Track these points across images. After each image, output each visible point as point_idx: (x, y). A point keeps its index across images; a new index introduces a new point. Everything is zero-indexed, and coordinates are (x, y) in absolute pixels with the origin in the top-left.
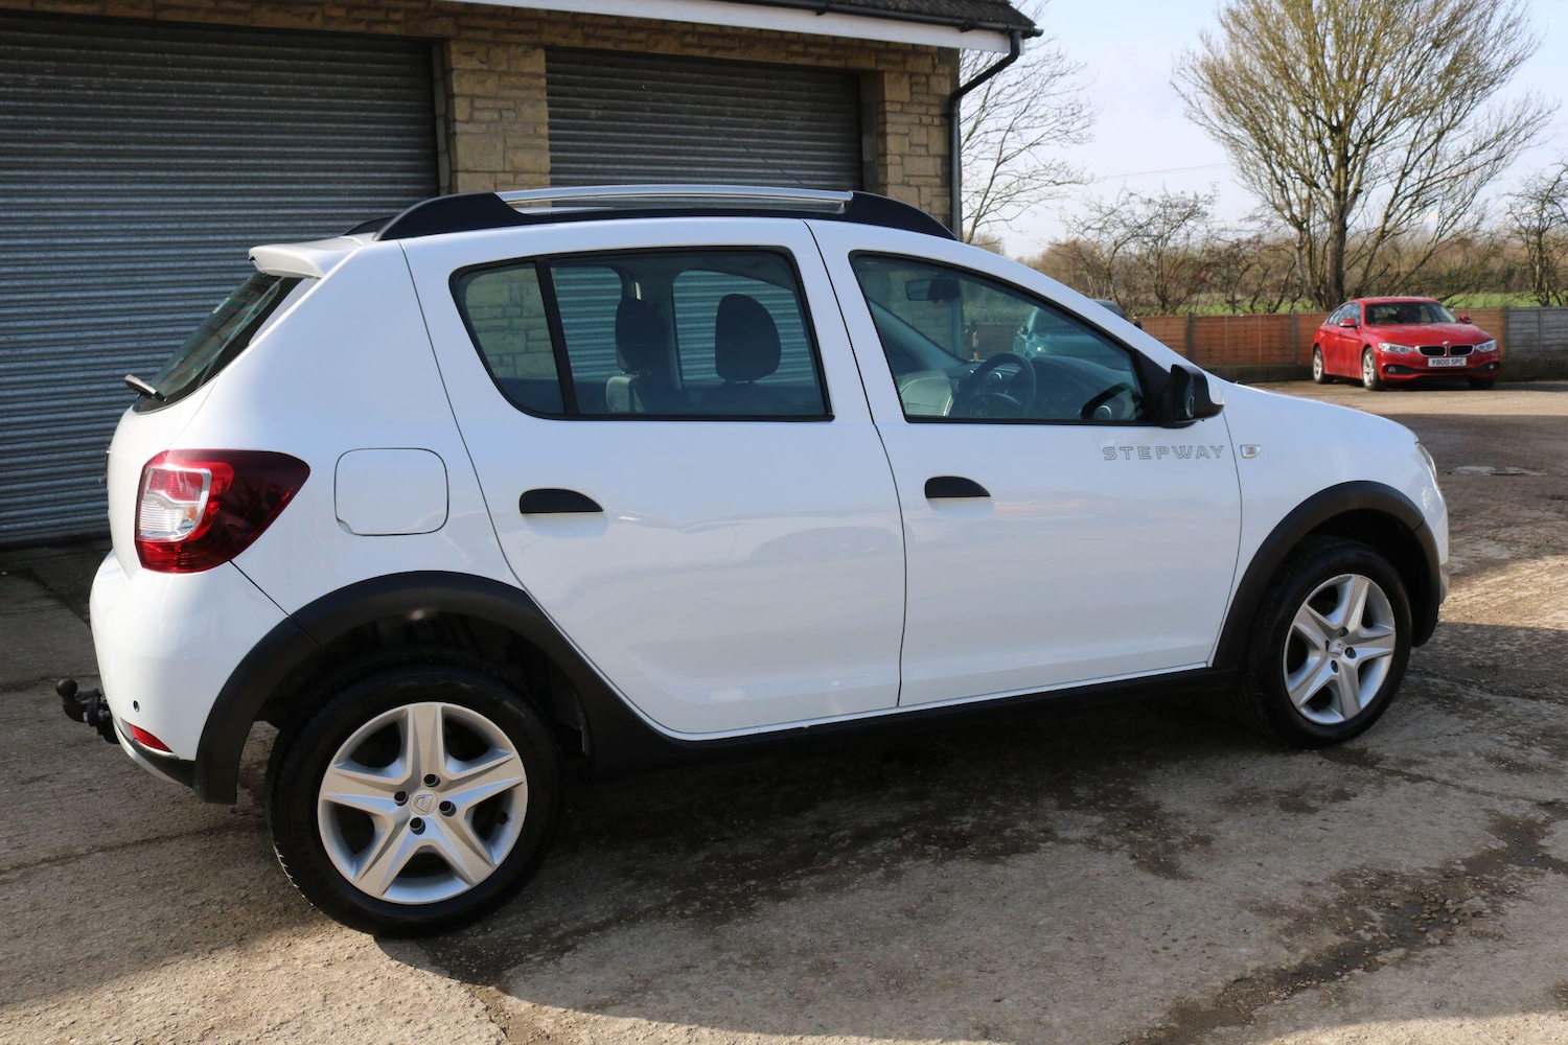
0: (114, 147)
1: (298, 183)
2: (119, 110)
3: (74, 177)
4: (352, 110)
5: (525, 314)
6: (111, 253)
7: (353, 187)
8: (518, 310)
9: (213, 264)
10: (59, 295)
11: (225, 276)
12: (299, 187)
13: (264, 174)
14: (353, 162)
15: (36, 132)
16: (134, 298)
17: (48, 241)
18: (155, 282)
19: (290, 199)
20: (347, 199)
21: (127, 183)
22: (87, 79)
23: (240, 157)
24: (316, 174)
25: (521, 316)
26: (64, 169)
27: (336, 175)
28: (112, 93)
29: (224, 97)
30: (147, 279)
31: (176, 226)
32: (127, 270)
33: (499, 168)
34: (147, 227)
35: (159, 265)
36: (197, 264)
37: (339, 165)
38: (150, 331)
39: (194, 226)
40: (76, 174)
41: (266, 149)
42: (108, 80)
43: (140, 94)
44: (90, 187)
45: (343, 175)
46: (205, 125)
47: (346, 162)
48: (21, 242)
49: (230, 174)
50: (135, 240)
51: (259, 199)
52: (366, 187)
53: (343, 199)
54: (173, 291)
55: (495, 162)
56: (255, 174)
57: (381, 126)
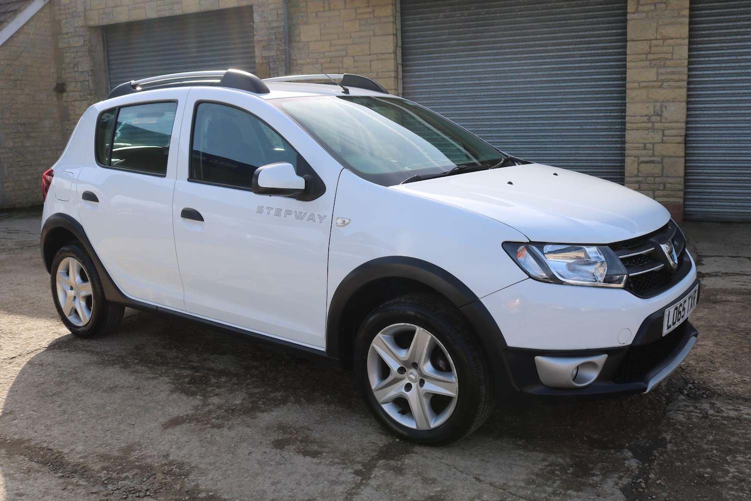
0: (470, 41)
1: (553, 52)
2: (474, 24)
3: (453, 55)
4: (584, 12)
5: (663, 121)
6: (466, 88)
7: (582, 52)
8: (659, 118)
9: (510, 93)
10: (445, 107)
11: (515, 98)
12: (554, 54)
13: (537, 49)
14: (583, 40)
15: (441, 37)
16: (475, 108)
17: (442, 83)
18: (483, 101)
19: (549, 60)
20: (578, 59)
21: (475, 57)
22: (462, 12)
23: (525, 41)
24: (563, 47)
25: (661, 122)
26: (451, 52)
27: (573, 47)
28: (471, 17)
29: (520, 13)
30: (480, 100)
31: (494, 75)
32: (472, 96)
33: (653, 37)
34: (482, 76)
35: (486, 93)
36: (502, 93)
37: (575, 42)
38: (480, 123)
39: (502, 75)
40: (455, 54)
41: (538, 36)
42: (470, 11)
43: (483, 16)
44: (460, 59)
45: (577, 46)
46: (511, 27)
47: (579, 40)
48: (432, 84)
49: (521, 50)
50: (477, 82)
51: (533, 61)
52: (589, 52)
53: (576, 59)
54: (491, 105)
55: (651, 34)
56: (533, 49)
57: (600, 19)
